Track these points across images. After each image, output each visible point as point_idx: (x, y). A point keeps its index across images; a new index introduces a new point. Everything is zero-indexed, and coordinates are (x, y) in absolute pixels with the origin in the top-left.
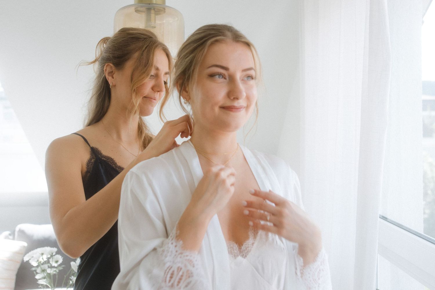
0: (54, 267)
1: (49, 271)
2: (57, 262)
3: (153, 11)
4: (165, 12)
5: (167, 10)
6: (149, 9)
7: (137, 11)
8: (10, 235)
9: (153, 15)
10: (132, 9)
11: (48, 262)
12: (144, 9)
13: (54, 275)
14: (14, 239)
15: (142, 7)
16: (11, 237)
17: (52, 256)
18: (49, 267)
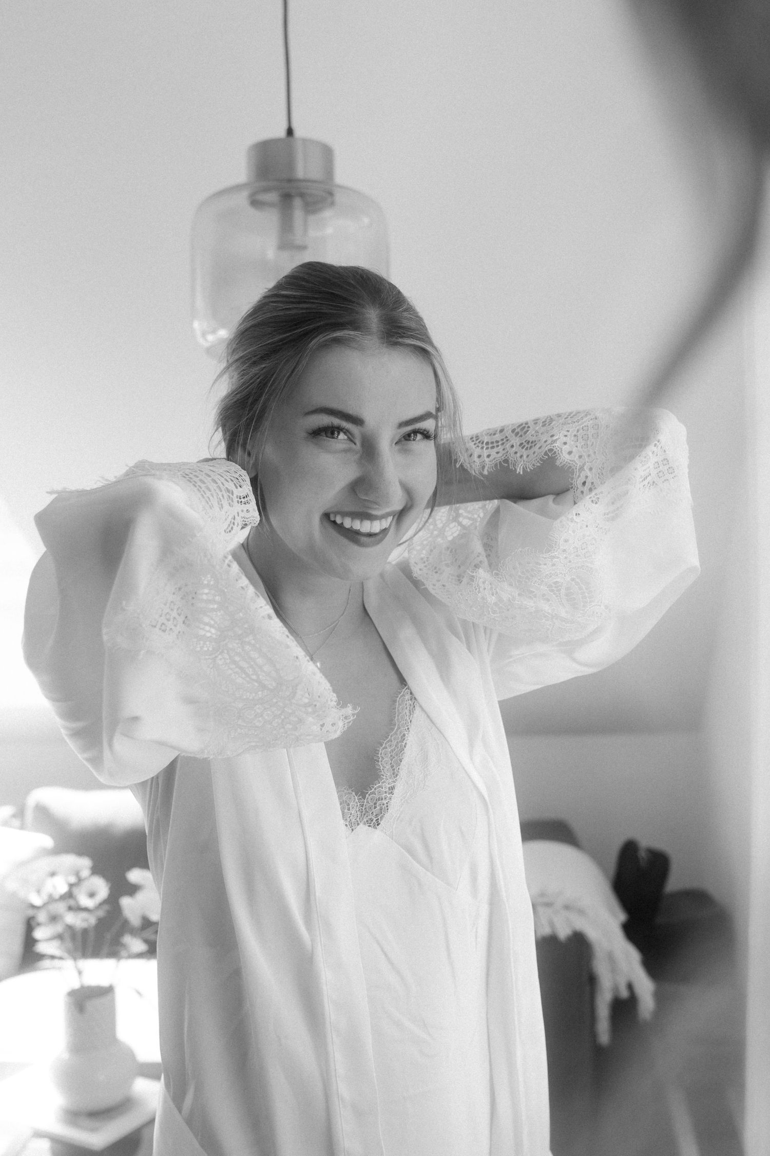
0: (86, 909)
1: (71, 919)
2: (92, 895)
3: (297, 202)
4: (332, 204)
5: (339, 197)
6: (287, 198)
7: (255, 203)
8: (14, 816)
9: (298, 214)
10: (242, 199)
11: (69, 895)
12: (272, 197)
13: (85, 931)
14: (22, 827)
15: (266, 190)
16: (16, 822)
17: (80, 880)
18: (70, 908)
